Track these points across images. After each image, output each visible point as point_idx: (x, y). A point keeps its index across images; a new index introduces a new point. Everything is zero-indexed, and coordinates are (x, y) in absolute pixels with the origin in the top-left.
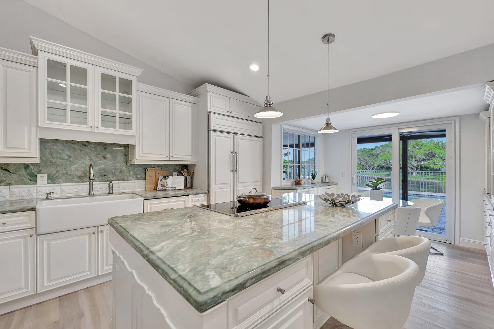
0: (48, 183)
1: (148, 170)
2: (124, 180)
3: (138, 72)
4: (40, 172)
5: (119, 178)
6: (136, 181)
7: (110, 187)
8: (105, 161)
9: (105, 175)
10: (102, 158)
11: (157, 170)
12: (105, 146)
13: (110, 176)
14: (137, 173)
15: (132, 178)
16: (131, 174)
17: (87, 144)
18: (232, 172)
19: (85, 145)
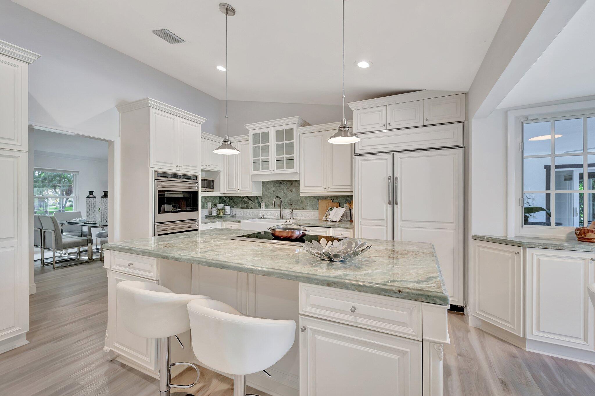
0: (265, 209)
1: (320, 201)
2: (303, 209)
3: (296, 119)
4: (262, 202)
5: (300, 207)
6: (312, 210)
7: (292, 214)
8: (292, 193)
9: (292, 205)
10: (290, 191)
11: (328, 201)
12: (292, 182)
13: (295, 205)
14: (313, 203)
15: (309, 208)
16: (308, 204)
17: (282, 182)
18: (389, 206)
19: (281, 183)
